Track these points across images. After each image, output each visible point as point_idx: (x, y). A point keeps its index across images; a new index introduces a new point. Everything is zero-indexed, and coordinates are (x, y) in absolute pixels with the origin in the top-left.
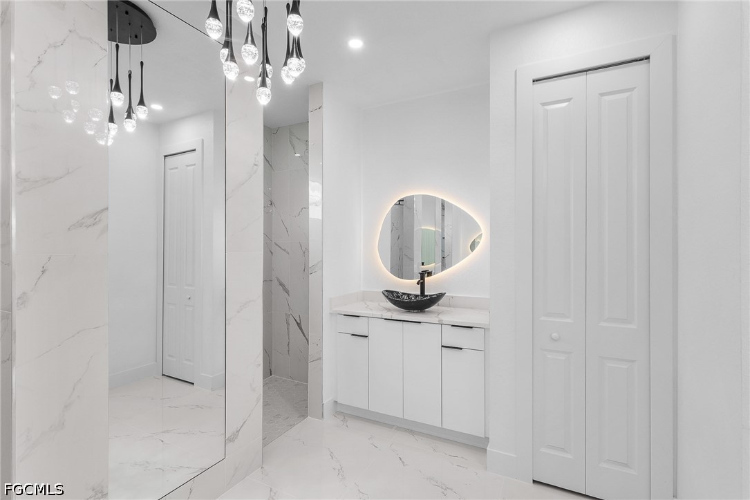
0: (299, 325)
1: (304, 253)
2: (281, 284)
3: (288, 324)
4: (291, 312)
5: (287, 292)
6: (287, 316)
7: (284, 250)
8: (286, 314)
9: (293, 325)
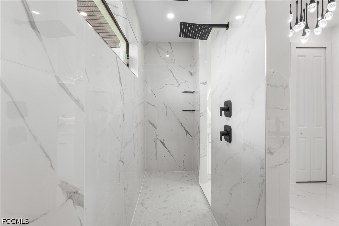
0: (163, 143)
1: (166, 107)
2: (151, 123)
3: (156, 144)
4: (157, 137)
5: (155, 127)
6: (155, 140)
7: (153, 106)
8: (154, 139)
9: (159, 143)
